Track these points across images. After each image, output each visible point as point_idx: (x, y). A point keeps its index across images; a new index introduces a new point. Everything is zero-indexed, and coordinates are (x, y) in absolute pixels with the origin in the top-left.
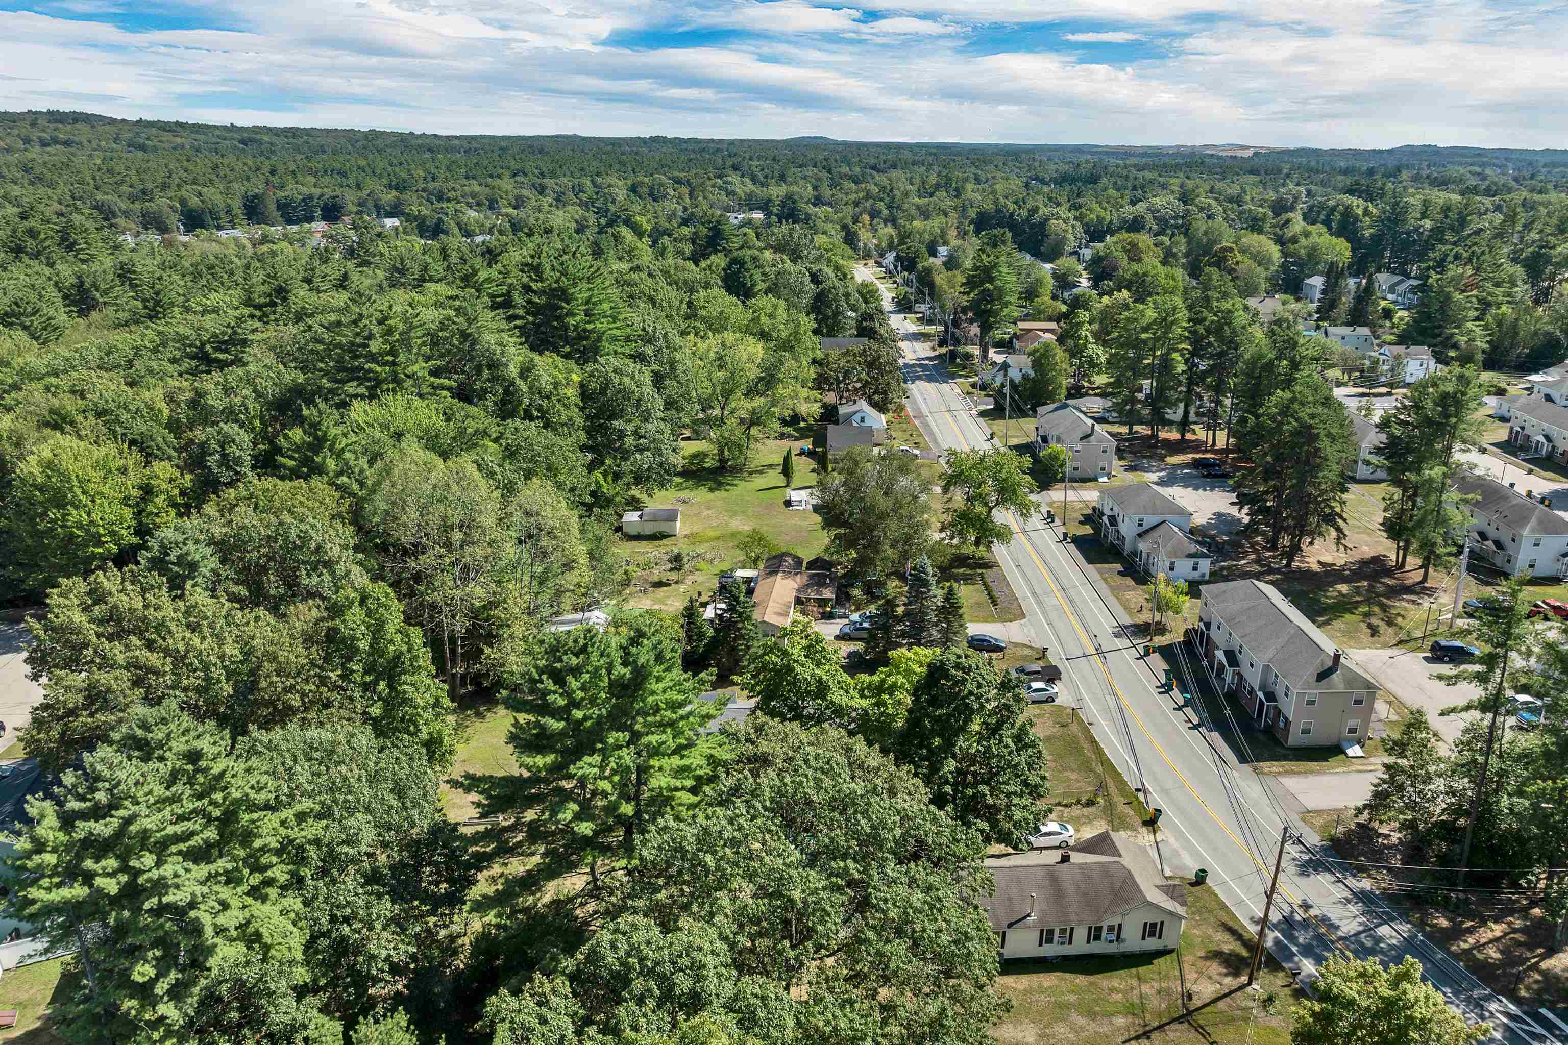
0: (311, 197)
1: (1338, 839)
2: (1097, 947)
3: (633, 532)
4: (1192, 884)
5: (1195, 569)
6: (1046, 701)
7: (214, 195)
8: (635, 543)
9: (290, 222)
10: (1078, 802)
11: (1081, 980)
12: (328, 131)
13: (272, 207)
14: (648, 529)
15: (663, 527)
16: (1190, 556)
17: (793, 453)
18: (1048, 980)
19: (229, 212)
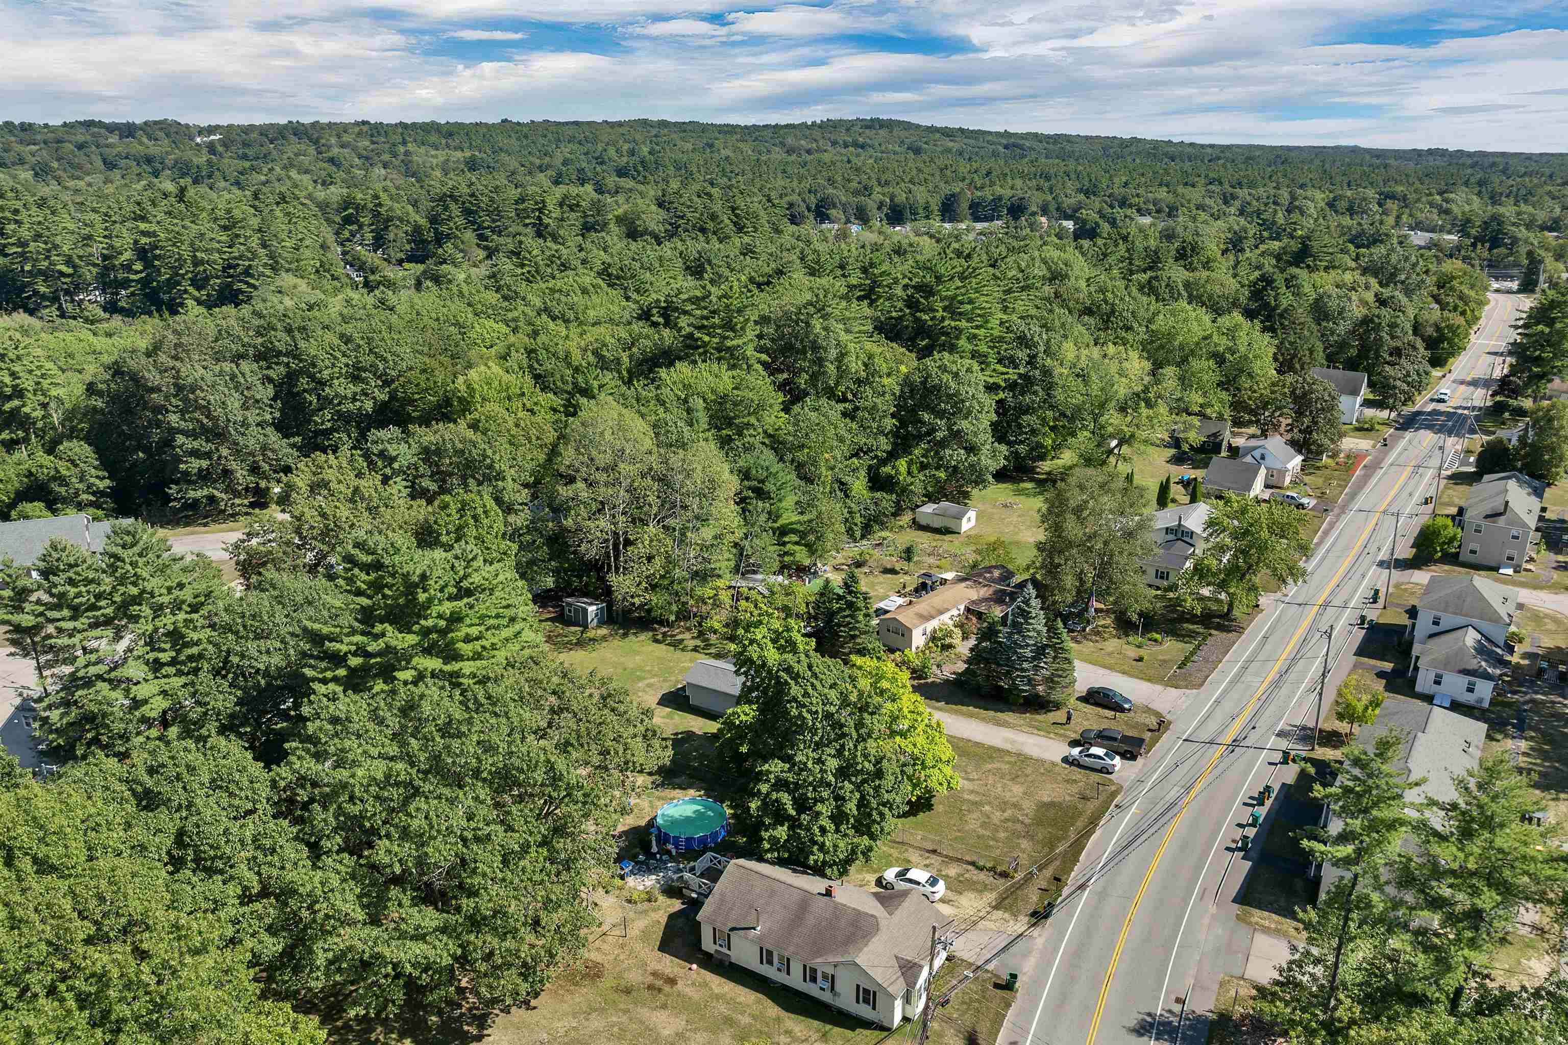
0: (1000, 198)
1: (1230, 1019)
2: (812, 990)
3: (923, 522)
4: (997, 986)
5: (1470, 690)
6: (1100, 771)
7: (921, 195)
8: (920, 533)
9: (977, 219)
10: (992, 869)
11: (773, 1010)
12: (1087, 138)
13: (965, 205)
14: (937, 523)
15: (950, 524)
16: (1465, 672)
17: (1172, 480)
18: (746, 996)
19: (926, 208)
